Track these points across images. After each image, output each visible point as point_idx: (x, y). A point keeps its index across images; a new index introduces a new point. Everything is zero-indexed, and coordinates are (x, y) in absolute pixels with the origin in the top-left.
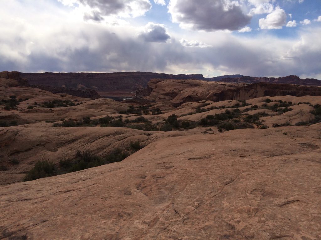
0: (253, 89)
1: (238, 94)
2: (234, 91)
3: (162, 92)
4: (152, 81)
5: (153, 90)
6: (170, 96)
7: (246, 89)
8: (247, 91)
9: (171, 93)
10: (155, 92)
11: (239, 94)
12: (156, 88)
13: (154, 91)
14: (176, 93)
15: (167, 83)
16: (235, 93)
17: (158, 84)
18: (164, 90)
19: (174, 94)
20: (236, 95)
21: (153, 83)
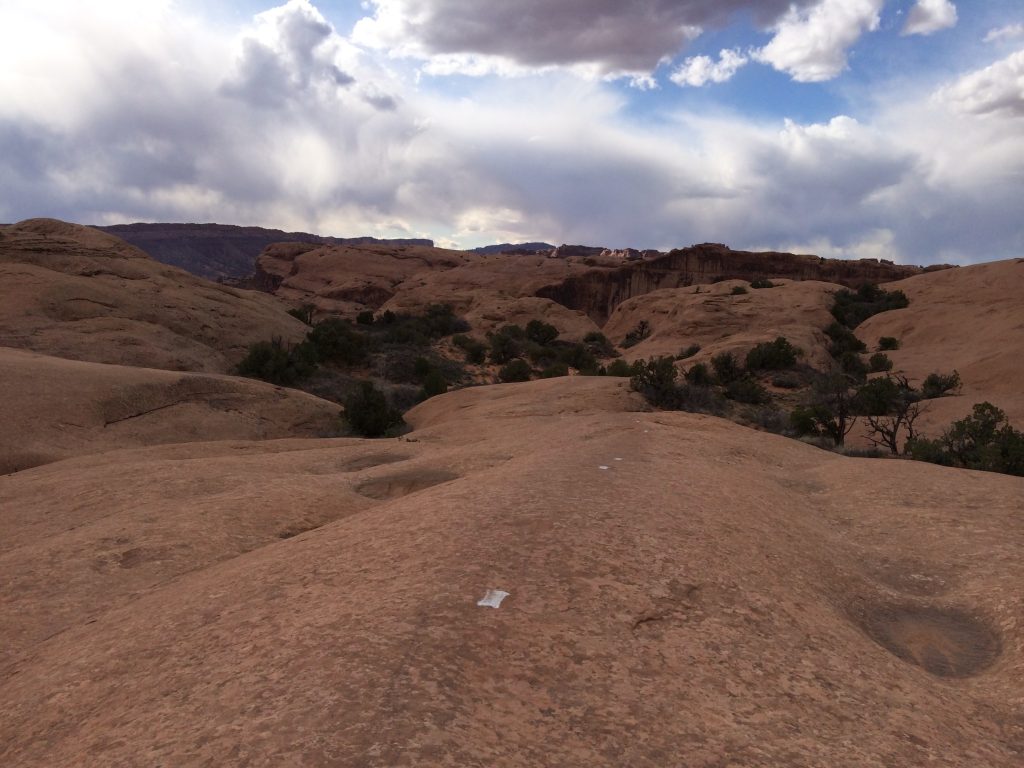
0: (675, 269)
1: (624, 288)
2: (612, 277)
3: (320, 288)
4: (272, 251)
5: (284, 282)
6: (357, 301)
7: (652, 271)
8: (656, 279)
9: (362, 289)
10: (293, 288)
11: (627, 291)
12: (294, 272)
13: (287, 286)
14: (381, 290)
15: (336, 254)
16: (615, 286)
17: (299, 258)
18: (329, 283)
19: (372, 296)
20: (617, 293)
21: (280, 256)
